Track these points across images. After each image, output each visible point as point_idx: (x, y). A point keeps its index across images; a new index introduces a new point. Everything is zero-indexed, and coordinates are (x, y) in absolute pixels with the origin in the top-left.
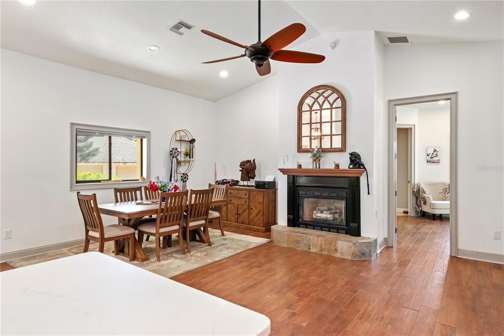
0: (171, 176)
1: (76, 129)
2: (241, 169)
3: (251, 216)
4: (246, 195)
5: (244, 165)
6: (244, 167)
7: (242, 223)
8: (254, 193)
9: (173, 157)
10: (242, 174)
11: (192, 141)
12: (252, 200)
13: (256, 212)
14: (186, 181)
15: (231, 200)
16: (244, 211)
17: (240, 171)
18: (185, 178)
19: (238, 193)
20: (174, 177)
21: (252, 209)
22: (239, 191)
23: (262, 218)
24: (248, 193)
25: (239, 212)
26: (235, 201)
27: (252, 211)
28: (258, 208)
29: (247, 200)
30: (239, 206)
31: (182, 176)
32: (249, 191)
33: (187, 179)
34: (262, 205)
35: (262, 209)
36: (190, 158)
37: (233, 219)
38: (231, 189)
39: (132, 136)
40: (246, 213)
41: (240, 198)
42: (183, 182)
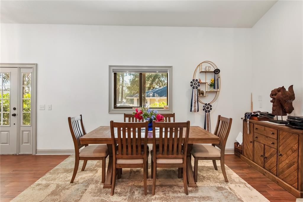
0: (191, 106)
1: (113, 69)
2: (272, 99)
3: (281, 166)
4: (273, 134)
5: (276, 95)
6: (275, 97)
7: (270, 170)
8: (285, 134)
9: (193, 88)
10: (273, 106)
11: (217, 71)
12: (281, 142)
13: (287, 161)
14: (209, 111)
15: (257, 137)
16: (271, 155)
17: (271, 101)
18: (208, 108)
19: (265, 130)
20: (195, 106)
21: (281, 155)
22: (266, 128)
23: (296, 174)
24: (276, 132)
25: (266, 155)
26: (262, 140)
27: (282, 158)
28: (291, 158)
29: (275, 141)
30: (266, 146)
31: (204, 106)
32: (278, 129)
33: (211, 109)
34: (295, 154)
35: (296, 160)
36: (214, 88)
37: (260, 162)
38: (258, 124)
39: (156, 71)
40: (274, 159)
41: (267, 137)
42: (206, 112)
